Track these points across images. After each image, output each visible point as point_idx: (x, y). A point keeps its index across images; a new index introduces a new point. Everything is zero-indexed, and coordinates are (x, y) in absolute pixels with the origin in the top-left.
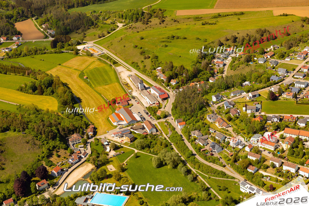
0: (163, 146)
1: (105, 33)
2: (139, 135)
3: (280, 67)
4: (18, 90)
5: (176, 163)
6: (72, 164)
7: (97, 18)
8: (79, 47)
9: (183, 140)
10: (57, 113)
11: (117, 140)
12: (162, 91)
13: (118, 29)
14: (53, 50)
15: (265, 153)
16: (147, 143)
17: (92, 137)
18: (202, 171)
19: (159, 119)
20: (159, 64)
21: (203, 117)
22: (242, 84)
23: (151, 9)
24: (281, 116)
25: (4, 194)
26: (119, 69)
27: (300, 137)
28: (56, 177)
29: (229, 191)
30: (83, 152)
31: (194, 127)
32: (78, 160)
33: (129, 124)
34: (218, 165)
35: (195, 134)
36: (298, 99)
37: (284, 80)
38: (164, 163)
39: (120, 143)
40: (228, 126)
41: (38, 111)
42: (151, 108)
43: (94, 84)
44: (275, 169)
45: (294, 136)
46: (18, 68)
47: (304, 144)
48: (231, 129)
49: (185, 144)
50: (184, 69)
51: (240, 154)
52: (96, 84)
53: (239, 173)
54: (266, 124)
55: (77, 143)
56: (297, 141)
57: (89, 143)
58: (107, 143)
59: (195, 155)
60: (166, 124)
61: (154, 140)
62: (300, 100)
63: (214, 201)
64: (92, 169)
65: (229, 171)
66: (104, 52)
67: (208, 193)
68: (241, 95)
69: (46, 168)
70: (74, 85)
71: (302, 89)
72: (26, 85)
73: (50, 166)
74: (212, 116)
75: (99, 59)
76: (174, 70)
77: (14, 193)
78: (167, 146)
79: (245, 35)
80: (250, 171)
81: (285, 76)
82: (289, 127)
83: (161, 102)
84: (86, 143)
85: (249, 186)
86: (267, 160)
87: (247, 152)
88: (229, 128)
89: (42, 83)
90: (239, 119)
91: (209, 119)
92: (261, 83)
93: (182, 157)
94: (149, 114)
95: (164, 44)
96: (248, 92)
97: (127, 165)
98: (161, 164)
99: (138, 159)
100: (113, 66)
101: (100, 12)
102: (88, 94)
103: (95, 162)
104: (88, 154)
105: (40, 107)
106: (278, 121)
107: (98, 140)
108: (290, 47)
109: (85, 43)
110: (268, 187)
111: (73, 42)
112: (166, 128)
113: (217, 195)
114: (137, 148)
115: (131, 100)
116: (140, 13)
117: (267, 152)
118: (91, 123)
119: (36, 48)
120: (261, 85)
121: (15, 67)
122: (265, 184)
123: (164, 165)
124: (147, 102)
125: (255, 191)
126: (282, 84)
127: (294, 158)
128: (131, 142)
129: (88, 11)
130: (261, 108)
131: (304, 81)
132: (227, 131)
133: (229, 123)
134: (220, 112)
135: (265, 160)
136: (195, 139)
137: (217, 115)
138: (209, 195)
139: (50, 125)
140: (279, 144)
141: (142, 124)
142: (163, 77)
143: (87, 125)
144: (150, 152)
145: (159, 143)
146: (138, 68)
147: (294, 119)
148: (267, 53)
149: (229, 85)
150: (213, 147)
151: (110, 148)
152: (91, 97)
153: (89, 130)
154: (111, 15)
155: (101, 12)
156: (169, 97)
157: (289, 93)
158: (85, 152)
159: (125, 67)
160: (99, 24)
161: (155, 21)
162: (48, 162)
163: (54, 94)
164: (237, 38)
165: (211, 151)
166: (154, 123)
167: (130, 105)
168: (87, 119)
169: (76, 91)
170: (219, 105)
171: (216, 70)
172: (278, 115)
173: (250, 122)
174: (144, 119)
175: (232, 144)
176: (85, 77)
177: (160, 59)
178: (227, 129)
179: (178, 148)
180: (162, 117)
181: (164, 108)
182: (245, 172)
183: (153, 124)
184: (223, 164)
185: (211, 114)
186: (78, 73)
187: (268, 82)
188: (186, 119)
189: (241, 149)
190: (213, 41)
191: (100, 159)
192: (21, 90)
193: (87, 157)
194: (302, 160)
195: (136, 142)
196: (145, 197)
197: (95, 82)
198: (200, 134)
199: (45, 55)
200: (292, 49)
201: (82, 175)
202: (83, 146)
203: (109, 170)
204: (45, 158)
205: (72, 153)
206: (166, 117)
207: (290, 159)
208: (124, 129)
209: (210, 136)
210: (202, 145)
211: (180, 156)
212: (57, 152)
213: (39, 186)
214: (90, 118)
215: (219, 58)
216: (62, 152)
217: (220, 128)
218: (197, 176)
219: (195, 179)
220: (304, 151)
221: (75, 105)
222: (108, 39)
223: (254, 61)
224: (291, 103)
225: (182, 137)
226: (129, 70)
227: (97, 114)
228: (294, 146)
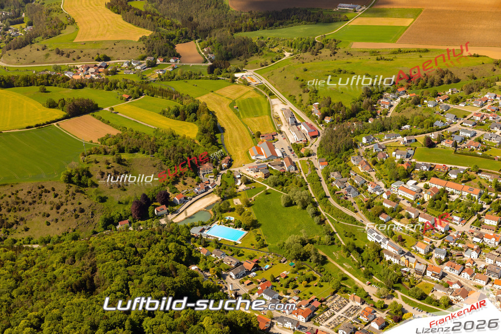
0: (298, 186)
1: (269, 61)
2: (276, 171)
3: (450, 112)
4: (160, 113)
5: (305, 204)
6: (197, 193)
7: (263, 45)
8: (237, 75)
9: (321, 181)
10: (194, 140)
11: (251, 174)
12: (313, 128)
13: (284, 58)
14: (208, 76)
15: (404, 203)
16: (282, 180)
17: (225, 169)
18: (332, 215)
19: (302, 157)
20: (317, 98)
21: (347, 159)
22: (401, 128)
23: (324, 39)
24: (432, 165)
25: (120, 214)
26: (274, 101)
27: (447, 189)
28: (178, 205)
29: (356, 238)
30: (211, 182)
31: (335, 168)
32: (204, 190)
33: (268, 159)
34: (349, 209)
35: (334, 175)
36: (458, 149)
37: (449, 127)
38: (293, 203)
39: (252, 178)
40: (371, 170)
41: (174, 136)
42: (297, 144)
43: (243, 115)
44: (410, 219)
45: (439, 187)
46: (166, 91)
47: (450, 197)
48: (373, 174)
49: (321, 185)
50: (342, 106)
51: (376, 201)
52: (245, 115)
53: (370, 220)
54: (413, 172)
55: (207, 173)
56: (442, 192)
57: (220, 174)
58: (239, 176)
59: (329, 197)
60: (308, 163)
61: (291, 178)
62: (459, 150)
63: (335, 246)
64: (217, 201)
65: (360, 217)
66: (262, 82)
67: (332, 238)
68: (396, 138)
69: (169, 194)
70: (222, 114)
71: (466, 138)
72: (169, 109)
73: (174, 193)
74: (357, 159)
75: (255, 89)
76: (330, 107)
77: (131, 215)
78: (302, 186)
80: (383, 219)
81: (452, 123)
82: (438, 177)
83: (309, 139)
84: (217, 174)
85: (376, 234)
86: (403, 209)
87: (384, 199)
88: (372, 172)
89: (186, 109)
90: (384, 164)
91: (352, 161)
92: (422, 128)
93: (315, 199)
94: (293, 151)
96: (405, 135)
97: (254, 200)
98: (290, 204)
99: (267, 195)
100: (269, 98)
101: (268, 38)
102: (233, 124)
103: (220, 194)
104: (216, 185)
105: (177, 132)
106: (428, 170)
107: (231, 172)
109: (245, 70)
110: (396, 238)
111: (231, 69)
112: (306, 166)
113: (341, 240)
114: (269, 184)
115: (277, 135)
116: (311, 43)
117: (406, 201)
118: (229, 154)
119: (191, 72)
120: (420, 130)
121: (163, 90)
122: (394, 234)
123: (293, 205)
124: (293, 138)
125: (381, 240)
126: (446, 131)
127: (434, 210)
128: (265, 177)
129: (254, 37)
130: (413, 155)
131: (472, 130)
132: (369, 175)
133: (373, 166)
134: (367, 155)
135: (401, 210)
136: (332, 181)
137: (363, 158)
138: (333, 239)
139: (182, 151)
140: (421, 194)
141: (282, 161)
142: (317, 113)
143: (223, 157)
144: (282, 190)
145: (294, 181)
146: (295, 102)
147: (446, 169)
148: (440, 96)
149: (386, 127)
150: (349, 190)
151: (242, 181)
152: (236, 128)
153: (224, 161)
154: (280, 43)
155: (269, 39)
156: (319, 135)
157: (449, 141)
158: (214, 183)
159: (280, 99)
160: (264, 51)
161: (325, 52)
162: (173, 188)
163: (197, 121)
165: (346, 195)
167: (275, 140)
168: (226, 150)
169: (222, 121)
170: (368, 147)
171: (379, 111)
172: (429, 163)
174: (286, 155)
175: (370, 189)
176: (235, 107)
177: (319, 94)
178: (369, 173)
179: (313, 188)
180: (305, 155)
181: (310, 147)
182: (376, 220)
183: (294, 162)
184: (356, 209)
185: (356, 156)
186: (229, 102)
187: (432, 127)
188: (329, 159)
189: (378, 195)
191: (228, 191)
192: (164, 114)
193: (215, 188)
195: (270, 178)
196: (264, 234)
197: (244, 113)
198: (339, 176)
199: (200, 80)
200: (471, 94)
201: (205, 206)
202: (213, 176)
203: (235, 204)
204: (170, 184)
205: (200, 182)
206: (309, 155)
207: (429, 211)
208: (261, 164)
209: (349, 179)
210: (338, 187)
211: (313, 198)
212: (184, 179)
213: (157, 211)
214: (229, 150)
215: (386, 98)
216: (189, 180)
217: (362, 171)
218: (326, 219)
219: (322, 222)
220: (446, 204)
221: (217, 135)
222: (271, 68)
223: (423, 104)
224: (449, 152)
225: (320, 178)
226: (284, 103)
227: (237, 146)
228: (437, 197)
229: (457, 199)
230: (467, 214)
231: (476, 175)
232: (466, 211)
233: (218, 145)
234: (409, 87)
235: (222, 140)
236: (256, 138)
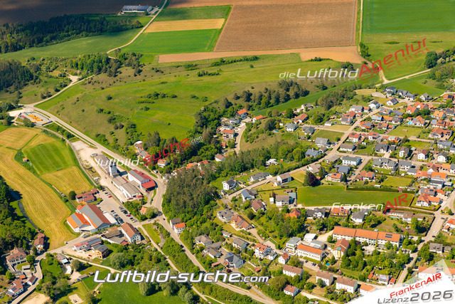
0: (153, 262)
1: (52, 91)
2: (116, 246)
3: (318, 136)
5: (175, 287)
6: (13, 296)
7: (38, 69)
8: (12, 113)
9: (184, 251)
11: (83, 255)
12: (146, 177)
13: (71, 85)
15: (308, 266)
16: (129, 258)
17: (42, 252)
18: (216, 297)
19: (143, 220)
20: (138, 136)
21: (212, 215)
22: (265, 163)
23: (120, 54)
24: (326, 209)
26: (77, 145)
27: (357, 239)
30: (29, 276)
31: (200, 230)
32: (22, 289)
33: (99, 231)
34: (239, 287)
35: (201, 241)
36: (349, 183)
37: (325, 155)
38: (157, 288)
39: (86, 260)
40: (249, 226)
42: (131, 203)
43: (39, 169)
44: (324, 288)
45: (349, 239)
47: (364, 250)
48: (254, 232)
49: (187, 257)
50: (177, 142)
51: (271, 269)
52: (43, 170)
53: (272, 297)
54: (306, 222)
55: (19, 263)
56: (353, 245)
57: (38, 261)
58: (66, 261)
59: (204, 272)
60: (155, 227)
61: (140, 252)
62: (351, 184)
65: (255, 294)
66: (51, 119)
68: (265, 179)
70: (8, 172)
71: (353, 167)
74: (226, 213)
75: (45, 131)
76: (161, 145)
78: (159, 261)
79: (263, 90)
80: (289, 293)
81: (327, 150)
82: (340, 225)
83: (145, 194)
84: (33, 262)
86: (311, 275)
87: (281, 265)
88: (252, 229)
90: (265, 216)
91: (220, 218)
92: (292, 160)
94: (129, 212)
95: (143, 106)
96: (275, 174)
97: (99, 293)
98: (152, 290)
100: (67, 141)
101: (41, 59)
102: (31, 186)
103: (50, 292)
104: (37, 279)
106: (323, 216)
107: (52, 256)
108: (330, 107)
109: (21, 106)
111: (2, 106)
112: (155, 233)
114: (113, 266)
115: (98, 192)
116: (103, 61)
117: (310, 263)
118: (39, 230)
120: (294, 164)
123: (157, 291)
124: (123, 194)
126: (323, 161)
127: (350, 270)
128: (104, 257)
129: (23, 57)
130: (297, 198)
131: (354, 156)
132: (250, 234)
133: (250, 221)
134: (236, 206)
135: (308, 276)
136: (202, 249)
137: (232, 211)
140: (326, 251)
141: (119, 229)
142: (144, 155)
143: (33, 234)
145: (146, 257)
146: (106, 143)
147: (346, 212)
148: (297, 116)
149: (247, 165)
150: (231, 259)
151: (72, 268)
152: (37, 190)
153: (37, 241)
154: (59, 64)
155: (44, 60)
156: (157, 186)
157: (334, 175)
158: (33, 277)
159: (85, 142)
160: (40, 77)
161: (127, 71)
164: (251, 94)
165: (228, 266)
166: (137, 227)
167: (99, 200)
168: (33, 224)
169: (12, 182)
170: (234, 195)
171: (223, 143)
172: (322, 207)
173: (283, 220)
174: (122, 221)
175: (258, 253)
176: (24, 160)
177: (139, 129)
178: (248, 231)
179: (177, 263)
180: (148, 217)
181: (151, 203)
182: (280, 296)
184: (248, 285)
185: (223, 210)
186: (13, 153)
187: (304, 160)
188: (185, 219)
189: (272, 261)
190: (216, 99)
191: (57, 285)
193: (37, 283)
194: (362, 274)
195: (111, 256)
197: (40, 167)
198: (209, 240)
200: (332, 109)
202: (28, 266)
203: (73, 302)
206: (154, 216)
207: (345, 273)
208: (91, 237)
209: (224, 243)
210: (213, 257)
214: (36, 223)
215: (226, 125)
217: (238, 230)
220: (364, 259)
221: (11, 204)
222: (57, 100)
223: (280, 129)
224: (339, 189)
225: (182, 246)
226: (92, 146)
227: (47, 215)
228: (350, 252)
229: (375, 251)
230: (393, 270)
231: (384, 215)
232: (391, 265)
233: (19, 218)
234: (250, 108)
235: (23, 210)
236: (70, 201)
